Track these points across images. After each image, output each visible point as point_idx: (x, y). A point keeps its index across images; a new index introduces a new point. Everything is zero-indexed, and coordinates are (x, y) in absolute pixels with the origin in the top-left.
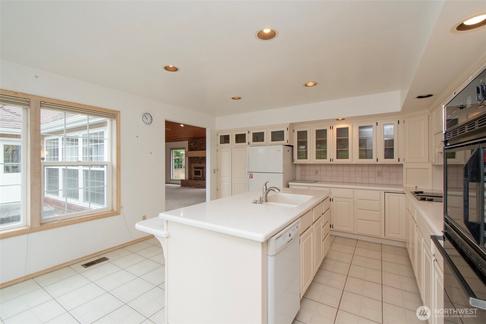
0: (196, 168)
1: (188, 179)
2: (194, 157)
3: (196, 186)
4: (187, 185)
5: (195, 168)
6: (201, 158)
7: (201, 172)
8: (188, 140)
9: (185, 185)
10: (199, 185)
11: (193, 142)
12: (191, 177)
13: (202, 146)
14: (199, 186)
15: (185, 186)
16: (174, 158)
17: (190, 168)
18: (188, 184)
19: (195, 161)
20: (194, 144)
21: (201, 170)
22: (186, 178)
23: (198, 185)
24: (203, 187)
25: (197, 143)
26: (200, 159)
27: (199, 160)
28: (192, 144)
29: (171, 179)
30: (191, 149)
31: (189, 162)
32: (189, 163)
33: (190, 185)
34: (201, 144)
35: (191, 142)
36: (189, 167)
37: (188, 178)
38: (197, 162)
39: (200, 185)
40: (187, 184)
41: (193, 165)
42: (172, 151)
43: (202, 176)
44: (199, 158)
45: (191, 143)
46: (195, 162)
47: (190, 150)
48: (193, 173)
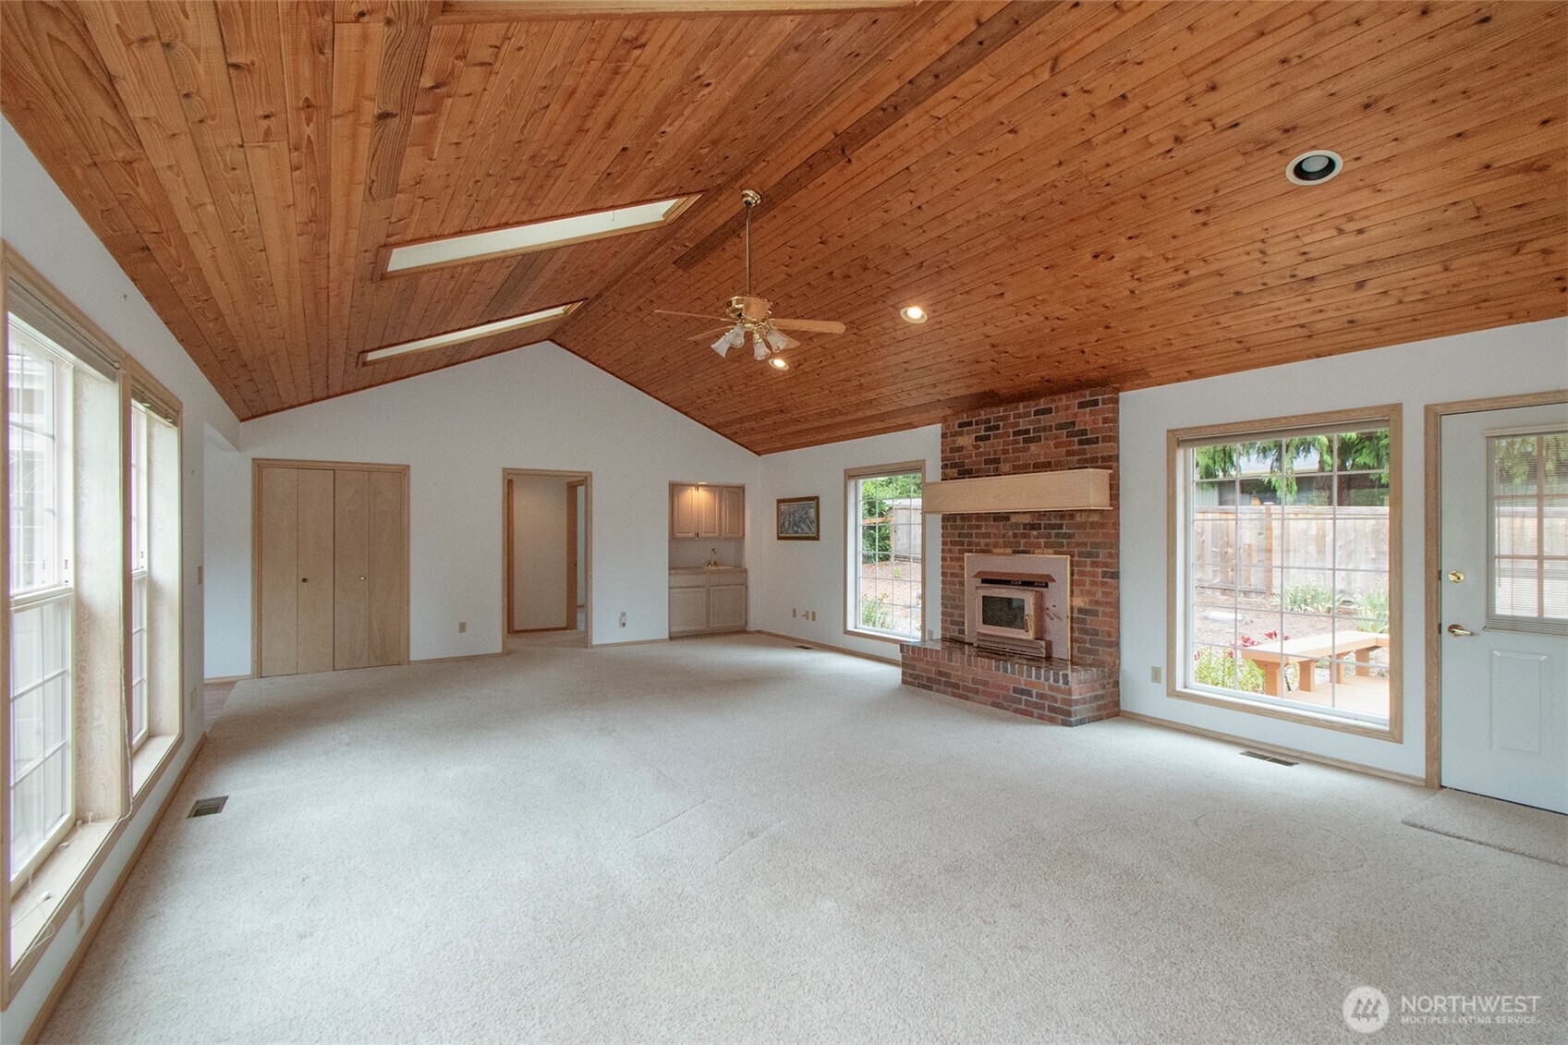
0: (989, 580)
1: (944, 639)
2: (979, 516)
3: (1001, 701)
4: (938, 682)
5: (984, 581)
6: (1027, 519)
7: (1030, 609)
8: (944, 420)
9: (929, 679)
10: (1022, 692)
11: (970, 424)
12: (962, 632)
13: (1033, 447)
14: (1019, 701)
15: (924, 687)
16: (861, 522)
17: (952, 578)
18: (948, 675)
19: (988, 535)
20: (977, 439)
21: (1028, 599)
22: (931, 633)
23: (1015, 690)
24: (1052, 709)
25: (997, 428)
26: (1016, 525)
27: (1011, 533)
28: (966, 440)
29: (850, 627)
30: (957, 468)
31: (944, 543)
32: (950, 551)
33: (956, 686)
34: (1027, 432)
35: (961, 425)
36: (944, 574)
37: (938, 635)
38: (996, 545)
39: (1029, 694)
40: (940, 673)
41: (974, 564)
42: (851, 484)
43: (1036, 633)
44: (1014, 519)
45: (961, 434)
46: (987, 545)
47: (950, 472)
48: (974, 610)
